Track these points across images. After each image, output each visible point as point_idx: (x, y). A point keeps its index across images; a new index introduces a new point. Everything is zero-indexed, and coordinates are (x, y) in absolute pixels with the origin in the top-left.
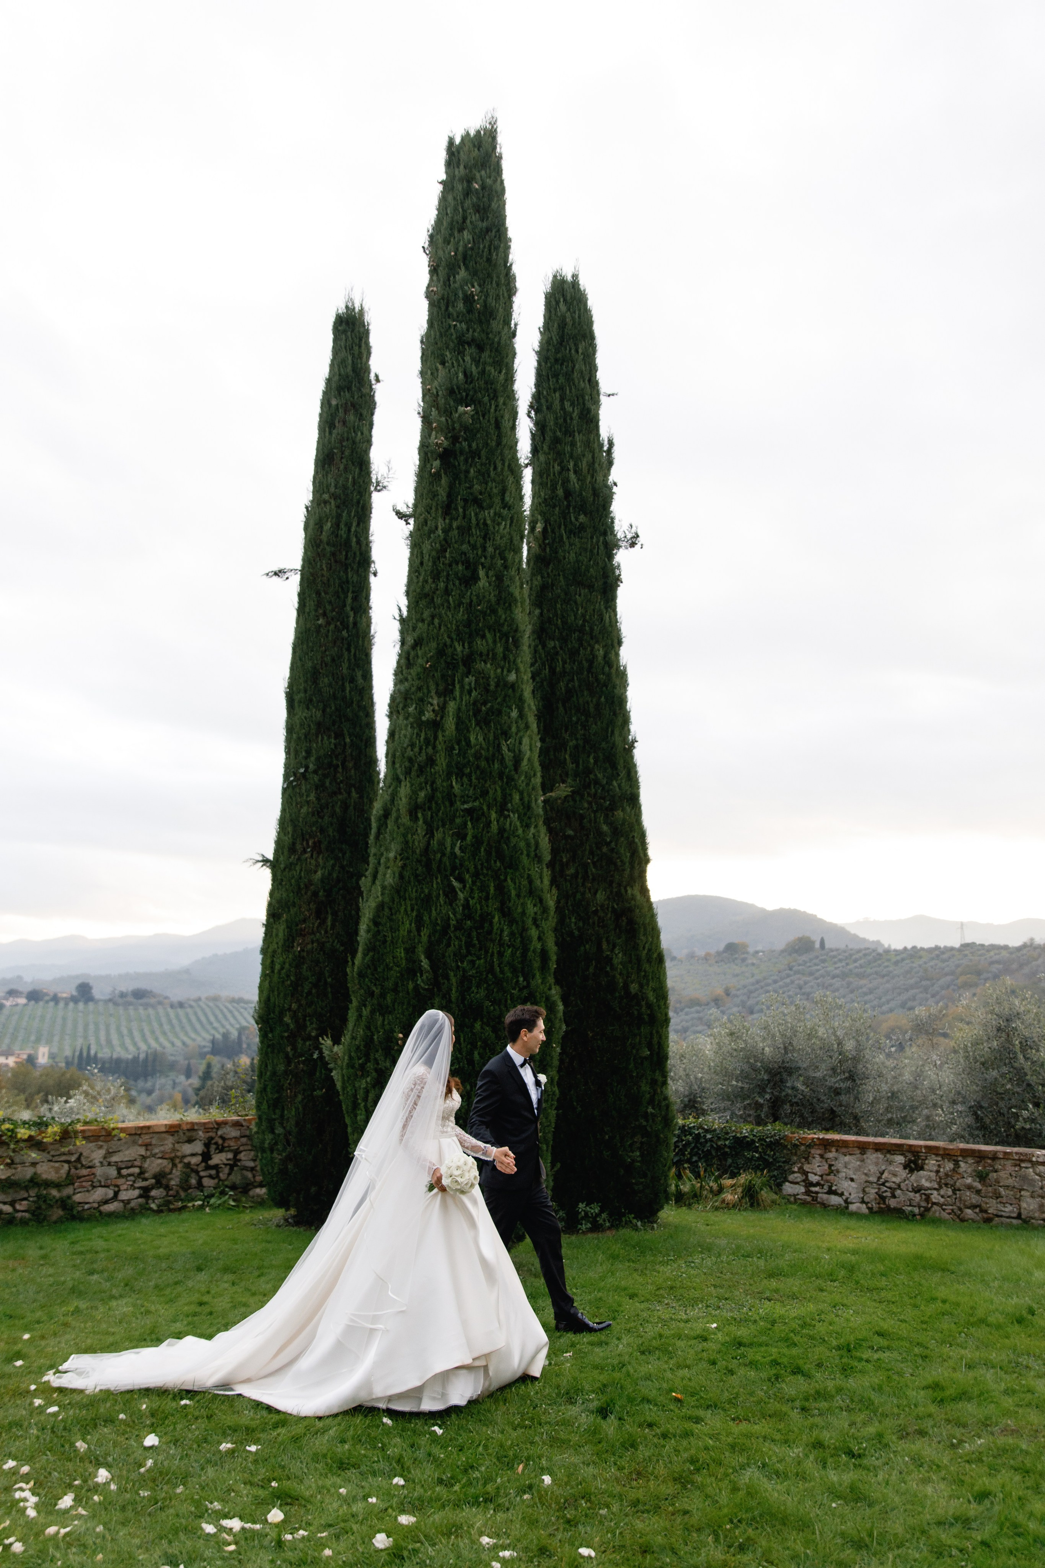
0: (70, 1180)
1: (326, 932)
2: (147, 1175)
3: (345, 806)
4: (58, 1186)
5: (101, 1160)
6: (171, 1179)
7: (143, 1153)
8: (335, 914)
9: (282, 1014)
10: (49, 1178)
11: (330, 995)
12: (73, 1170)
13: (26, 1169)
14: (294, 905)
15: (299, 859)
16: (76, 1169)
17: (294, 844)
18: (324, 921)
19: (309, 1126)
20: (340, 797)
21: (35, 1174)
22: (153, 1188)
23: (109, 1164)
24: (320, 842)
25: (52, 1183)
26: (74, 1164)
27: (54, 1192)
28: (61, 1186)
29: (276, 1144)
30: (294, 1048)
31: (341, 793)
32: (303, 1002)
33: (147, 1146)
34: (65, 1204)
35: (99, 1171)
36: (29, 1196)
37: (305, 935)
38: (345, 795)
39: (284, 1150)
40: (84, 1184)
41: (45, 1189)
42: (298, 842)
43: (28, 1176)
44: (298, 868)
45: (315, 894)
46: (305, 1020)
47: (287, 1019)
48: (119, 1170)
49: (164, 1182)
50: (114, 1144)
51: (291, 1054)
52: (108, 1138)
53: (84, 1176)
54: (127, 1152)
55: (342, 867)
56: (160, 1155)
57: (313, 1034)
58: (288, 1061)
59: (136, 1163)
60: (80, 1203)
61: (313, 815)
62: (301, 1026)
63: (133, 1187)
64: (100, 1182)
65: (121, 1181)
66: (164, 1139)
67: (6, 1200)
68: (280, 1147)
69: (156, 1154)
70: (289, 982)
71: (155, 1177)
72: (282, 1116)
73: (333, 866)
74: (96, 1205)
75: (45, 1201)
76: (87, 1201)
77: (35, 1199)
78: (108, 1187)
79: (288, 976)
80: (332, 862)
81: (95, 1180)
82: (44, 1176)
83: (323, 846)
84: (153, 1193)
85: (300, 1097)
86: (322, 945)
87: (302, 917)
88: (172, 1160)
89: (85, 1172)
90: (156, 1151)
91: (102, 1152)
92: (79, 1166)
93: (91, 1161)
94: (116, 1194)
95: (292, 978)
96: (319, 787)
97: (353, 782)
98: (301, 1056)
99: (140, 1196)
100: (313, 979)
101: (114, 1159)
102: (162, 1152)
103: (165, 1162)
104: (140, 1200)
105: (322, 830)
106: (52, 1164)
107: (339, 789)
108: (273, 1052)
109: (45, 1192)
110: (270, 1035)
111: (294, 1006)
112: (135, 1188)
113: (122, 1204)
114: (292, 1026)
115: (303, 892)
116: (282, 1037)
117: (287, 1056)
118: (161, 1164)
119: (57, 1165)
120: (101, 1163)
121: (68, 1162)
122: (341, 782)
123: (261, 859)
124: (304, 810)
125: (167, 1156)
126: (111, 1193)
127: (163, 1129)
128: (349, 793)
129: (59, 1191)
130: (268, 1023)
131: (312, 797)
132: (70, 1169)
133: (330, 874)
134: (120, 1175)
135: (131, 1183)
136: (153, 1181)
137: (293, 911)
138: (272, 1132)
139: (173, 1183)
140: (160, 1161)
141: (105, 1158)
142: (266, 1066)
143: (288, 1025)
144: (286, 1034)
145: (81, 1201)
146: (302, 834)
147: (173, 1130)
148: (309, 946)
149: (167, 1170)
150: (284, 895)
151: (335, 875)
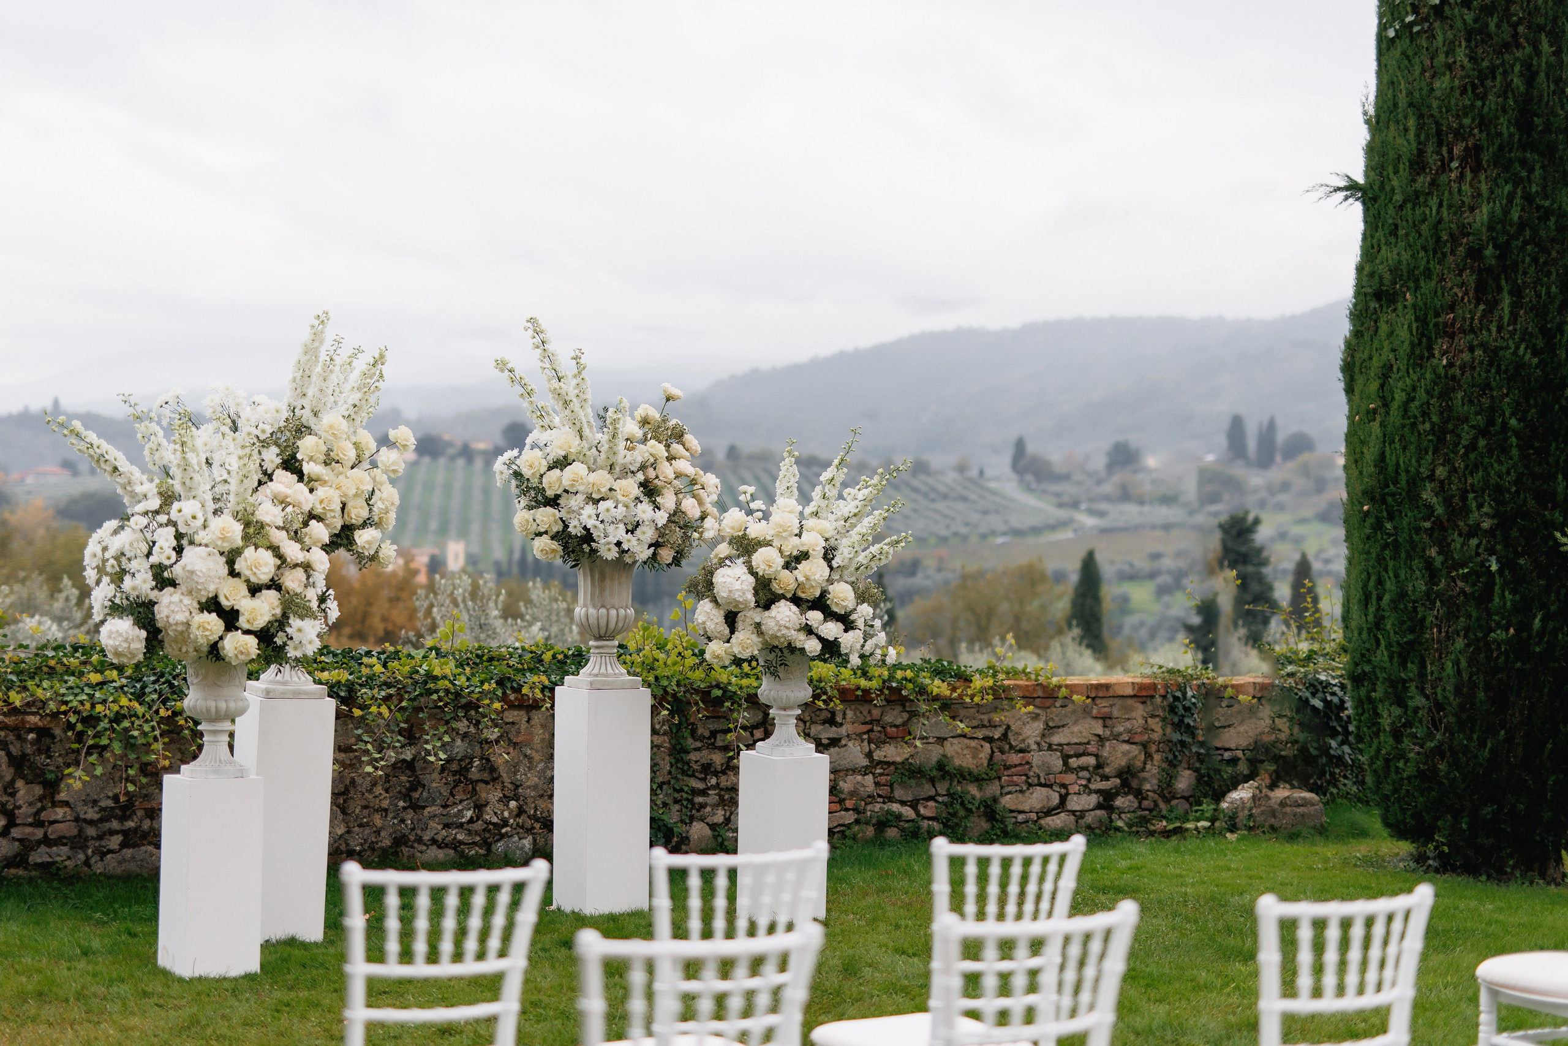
0: (993, 771)
1: (1500, 328)
2: (1107, 770)
3: (1530, 76)
4: (978, 780)
5: (1039, 739)
6: (1145, 779)
7: (1100, 731)
8: (1517, 293)
9: (1415, 483)
10: (964, 765)
11: (1515, 452)
12: (997, 754)
13: (930, 747)
14: (1428, 274)
15: (1433, 183)
16: (1002, 752)
17: (1421, 152)
18: (1493, 306)
19: (1481, 695)
20: (1519, 54)
21: (944, 756)
22: (1117, 794)
23: (1050, 747)
24: (1478, 148)
25: (970, 773)
26: (999, 743)
27: (973, 790)
28: (983, 779)
29: (1409, 724)
30: (1444, 549)
31: (1518, 46)
32: (1460, 464)
33: (1105, 719)
34: (990, 810)
35: (1037, 758)
36: (938, 794)
37: (1452, 336)
38: (1528, 49)
39: (1430, 736)
40: (1015, 778)
41: (959, 782)
42: (1430, 148)
43: (934, 760)
44: (1433, 202)
45: (1474, 253)
46: (1464, 499)
47: (1427, 494)
48: (1066, 758)
49: (1134, 784)
50: (1056, 713)
51: (1439, 560)
52: (1048, 702)
53: (1016, 766)
54: (1076, 729)
55: (1528, 198)
56: (1125, 737)
57: (1486, 525)
58: (1433, 575)
59: (1091, 748)
60: (1011, 811)
61: (1464, 92)
62: (1457, 510)
63: (1087, 789)
64: (1039, 777)
65: (1069, 778)
66: (1131, 709)
67: (905, 799)
68: (1419, 731)
69: (1120, 734)
70: (1428, 426)
71: (1119, 775)
72: (1422, 675)
73: (1511, 197)
74: (1034, 816)
75: (962, 804)
76: (1021, 808)
77: (946, 799)
78: (1050, 786)
79: (1425, 414)
80: (1508, 188)
81: (1031, 774)
82: (957, 762)
83: (1485, 157)
84: (1119, 802)
85: (1460, 643)
86: (1494, 355)
87: (1448, 299)
88: (1145, 746)
89: (1014, 758)
90: (1120, 729)
91: (1039, 726)
92: (1007, 747)
93: (1023, 740)
94: (1063, 799)
95: (1435, 419)
96: (1475, 35)
97: (1541, 20)
98: (1463, 565)
99: (1099, 806)
100: (1480, 420)
101: (1056, 739)
102: (1129, 731)
103: (1135, 750)
104: (1100, 813)
105: (1484, 123)
106: (966, 741)
107: (1515, 36)
108: (1395, 557)
109: (959, 788)
110: (1389, 526)
111: (1441, 472)
112: (1091, 792)
113: (1072, 818)
114: (1439, 510)
115: (1447, 249)
116: (1418, 530)
117: (1429, 564)
118: (1129, 752)
119: (973, 743)
120: (1038, 744)
121: (989, 739)
122: (1520, 21)
123: (1343, 183)
124: (1442, 84)
125: (1137, 739)
126: (1055, 799)
127: (1129, 691)
128: (1535, 45)
129: (980, 789)
130: (1384, 501)
131: (1461, 54)
132: (993, 752)
133: (1506, 212)
134: (1067, 768)
135: (1084, 782)
136: (1118, 781)
137: (1427, 286)
138: (1401, 702)
139: (1147, 786)
140: (1126, 747)
141: (1043, 735)
142: (1380, 582)
143: (1430, 507)
144: (1427, 525)
145: (1012, 808)
146: (1439, 133)
147: (1144, 693)
148: (1466, 356)
149: (1139, 764)
150: (1406, 256)
151: (1515, 215)
